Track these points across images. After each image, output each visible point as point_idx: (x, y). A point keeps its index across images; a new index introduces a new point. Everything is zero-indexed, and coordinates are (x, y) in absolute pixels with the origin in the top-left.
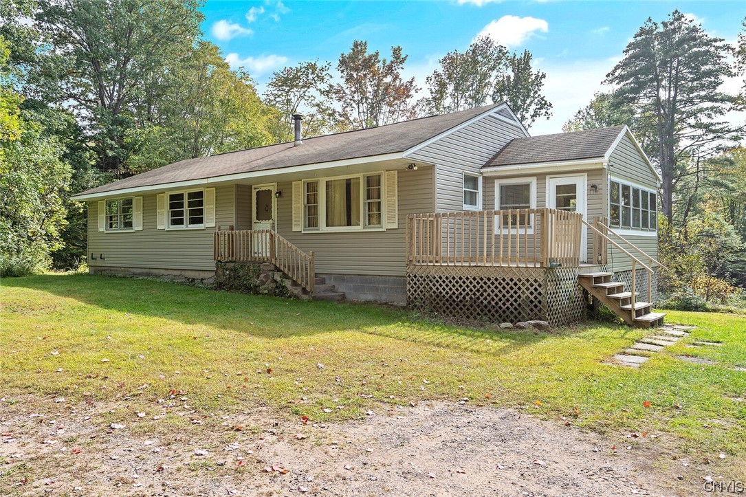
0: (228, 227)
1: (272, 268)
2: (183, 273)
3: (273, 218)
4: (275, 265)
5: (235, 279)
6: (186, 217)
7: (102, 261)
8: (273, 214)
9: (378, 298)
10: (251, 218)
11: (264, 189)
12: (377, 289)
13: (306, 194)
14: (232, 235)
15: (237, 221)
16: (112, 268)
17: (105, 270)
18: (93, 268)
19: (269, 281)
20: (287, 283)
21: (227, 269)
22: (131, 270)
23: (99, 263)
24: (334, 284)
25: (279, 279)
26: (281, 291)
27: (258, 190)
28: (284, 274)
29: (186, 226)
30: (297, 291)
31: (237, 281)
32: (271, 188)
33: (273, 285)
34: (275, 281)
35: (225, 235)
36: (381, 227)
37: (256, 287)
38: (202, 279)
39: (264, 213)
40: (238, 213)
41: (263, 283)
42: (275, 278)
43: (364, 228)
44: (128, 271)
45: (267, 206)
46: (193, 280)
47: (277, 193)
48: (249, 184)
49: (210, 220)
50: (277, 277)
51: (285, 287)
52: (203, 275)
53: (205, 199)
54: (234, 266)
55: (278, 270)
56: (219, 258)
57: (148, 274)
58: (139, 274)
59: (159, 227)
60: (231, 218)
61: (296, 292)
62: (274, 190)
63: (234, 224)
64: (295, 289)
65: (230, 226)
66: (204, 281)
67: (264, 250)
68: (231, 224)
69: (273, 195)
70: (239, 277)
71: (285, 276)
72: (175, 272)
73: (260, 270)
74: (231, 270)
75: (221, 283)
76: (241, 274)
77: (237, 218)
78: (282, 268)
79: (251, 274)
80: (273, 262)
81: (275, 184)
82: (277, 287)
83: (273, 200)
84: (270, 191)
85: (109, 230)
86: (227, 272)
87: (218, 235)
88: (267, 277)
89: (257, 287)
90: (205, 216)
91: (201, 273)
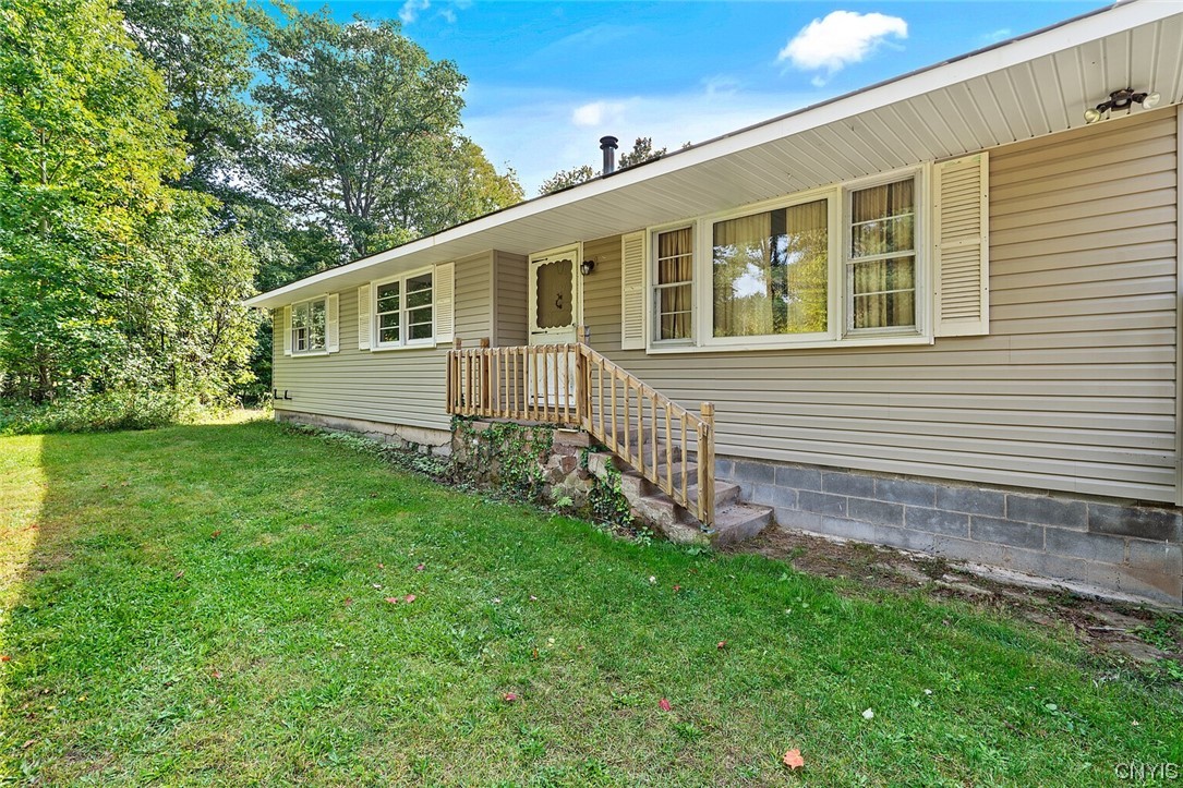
0: (478, 342)
1: (584, 440)
2: (399, 430)
3: (574, 321)
4: (591, 436)
5: (491, 457)
6: (404, 326)
7: (288, 402)
8: (573, 313)
9: (895, 539)
10: (526, 324)
11: (553, 260)
12: (893, 514)
13: (657, 260)
14: (486, 358)
15: (497, 330)
16: (301, 415)
17: (292, 417)
18: (279, 413)
19: (575, 473)
20: (628, 487)
21: (473, 435)
22: (325, 419)
23: (285, 405)
24: (739, 482)
25: (601, 473)
26: (609, 505)
27: (540, 264)
28: (617, 459)
29: (404, 342)
30: (659, 512)
31: (496, 464)
32: (571, 257)
33: (587, 486)
34: (591, 476)
35: (470, 358)
36: (917, 334)
37: (540, 484)
38: (430, 447)
39: (555, 310)
40: (498, 313)
41: (559, 476)
42: (592, 467)
43: (845, 336)
44: (321, 421)
45: (560, 297)
46: (416, 445)
47: (585, 263)
48: (522, 252)
49: (443, 331)
50: (598, 465)
51: (619, 495)
52: (431, 438)
53: (434, 289)
54: (489, 430)
55: (599, 447)
56: (458, 410)
57: (347, 429)
58: (336, 427)
59: (362, 346)
60: (485, 324)
61: (654, 514)
62: (577, 260)
63: (490, 334)
64: (652, 506)
65: (483, 340)
66: (434, 450)
67: (551, 391)
68: (484, 335)
69: (574, 271)
70: (500, 454)
71: (619, 465)
72: (387, 427)
73: (550, 444)
74: (483, 437)
75: (461, 465)
76: (504, 448)
77: (498, 322)
78: (611, 443)
79: (527, 451)
80: (587, 425)
81: (580, 246)
82: (596, 493)
83: (574, 282)
84: (568, 264)
85: (296, 352)
86: (475, 442)
87: (456, 358)
88: (569, 463)
89: (543, 484)
90: (435, 323)
91: (429, 433)
